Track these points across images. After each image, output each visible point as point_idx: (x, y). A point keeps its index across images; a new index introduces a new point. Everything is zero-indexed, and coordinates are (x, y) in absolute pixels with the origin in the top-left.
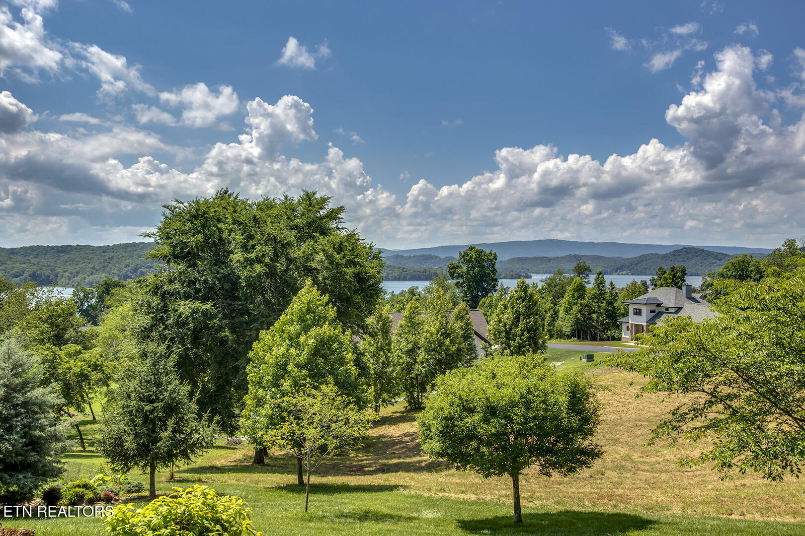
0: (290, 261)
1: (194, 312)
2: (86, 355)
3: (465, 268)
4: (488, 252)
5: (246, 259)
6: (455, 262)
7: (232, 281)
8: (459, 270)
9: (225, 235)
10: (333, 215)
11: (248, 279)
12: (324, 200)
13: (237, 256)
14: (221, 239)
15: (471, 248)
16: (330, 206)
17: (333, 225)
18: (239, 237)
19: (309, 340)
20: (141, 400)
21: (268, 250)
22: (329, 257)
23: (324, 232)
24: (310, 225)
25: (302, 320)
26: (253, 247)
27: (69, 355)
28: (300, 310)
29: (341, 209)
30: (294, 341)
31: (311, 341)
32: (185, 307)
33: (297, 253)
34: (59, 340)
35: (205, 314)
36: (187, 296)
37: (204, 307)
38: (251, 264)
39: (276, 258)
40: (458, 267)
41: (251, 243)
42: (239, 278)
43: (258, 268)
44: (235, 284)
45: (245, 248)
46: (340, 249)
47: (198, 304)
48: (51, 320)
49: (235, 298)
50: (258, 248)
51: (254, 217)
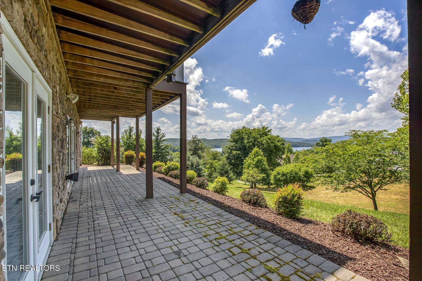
0: (258, 142)
1: (236, 153)
2: (219, 163)
3: (321, 144)
4: (329, 139)
5: (248, 142)
6: (318, 142)
7: (245, 146)
8: (319, 144)
9: (244, 136)
10: (269, 131)
11: (248, 146)
12: (267, 128)
13: (246, 141)
14: (243, 137)
15: (323, 138)
16: (269, 129)
17: (270, 133)
18: (247, 137)
19: (256, 159)
20: (221, 170)
21: (253, 139)
22: (267, 141)
23: (266, 135)
24: (263, 134)
25: (254, 155)
26: (250, 139)
27: (215, 162)
28: (254, 153)
29: (271, 130)
30: (253, 160)
31: (256, 160)
32: (234, 152)
33: (259, 140)
34: (215, 159)
35: (239, 154)
36: (236, 150)
37: (238, 152)
38: (249, 143)
39: (255, 141)
40: (319, 143)
41: (249, 138)
42: (246, 146)
43: (250, 144)
44: (245, 148)
45: (248, 139)
46: (270, 139)
47: (237, 152)
48: (213, 155)
49: (245, 150)
50: (251, 139)
51: (250, 132)
